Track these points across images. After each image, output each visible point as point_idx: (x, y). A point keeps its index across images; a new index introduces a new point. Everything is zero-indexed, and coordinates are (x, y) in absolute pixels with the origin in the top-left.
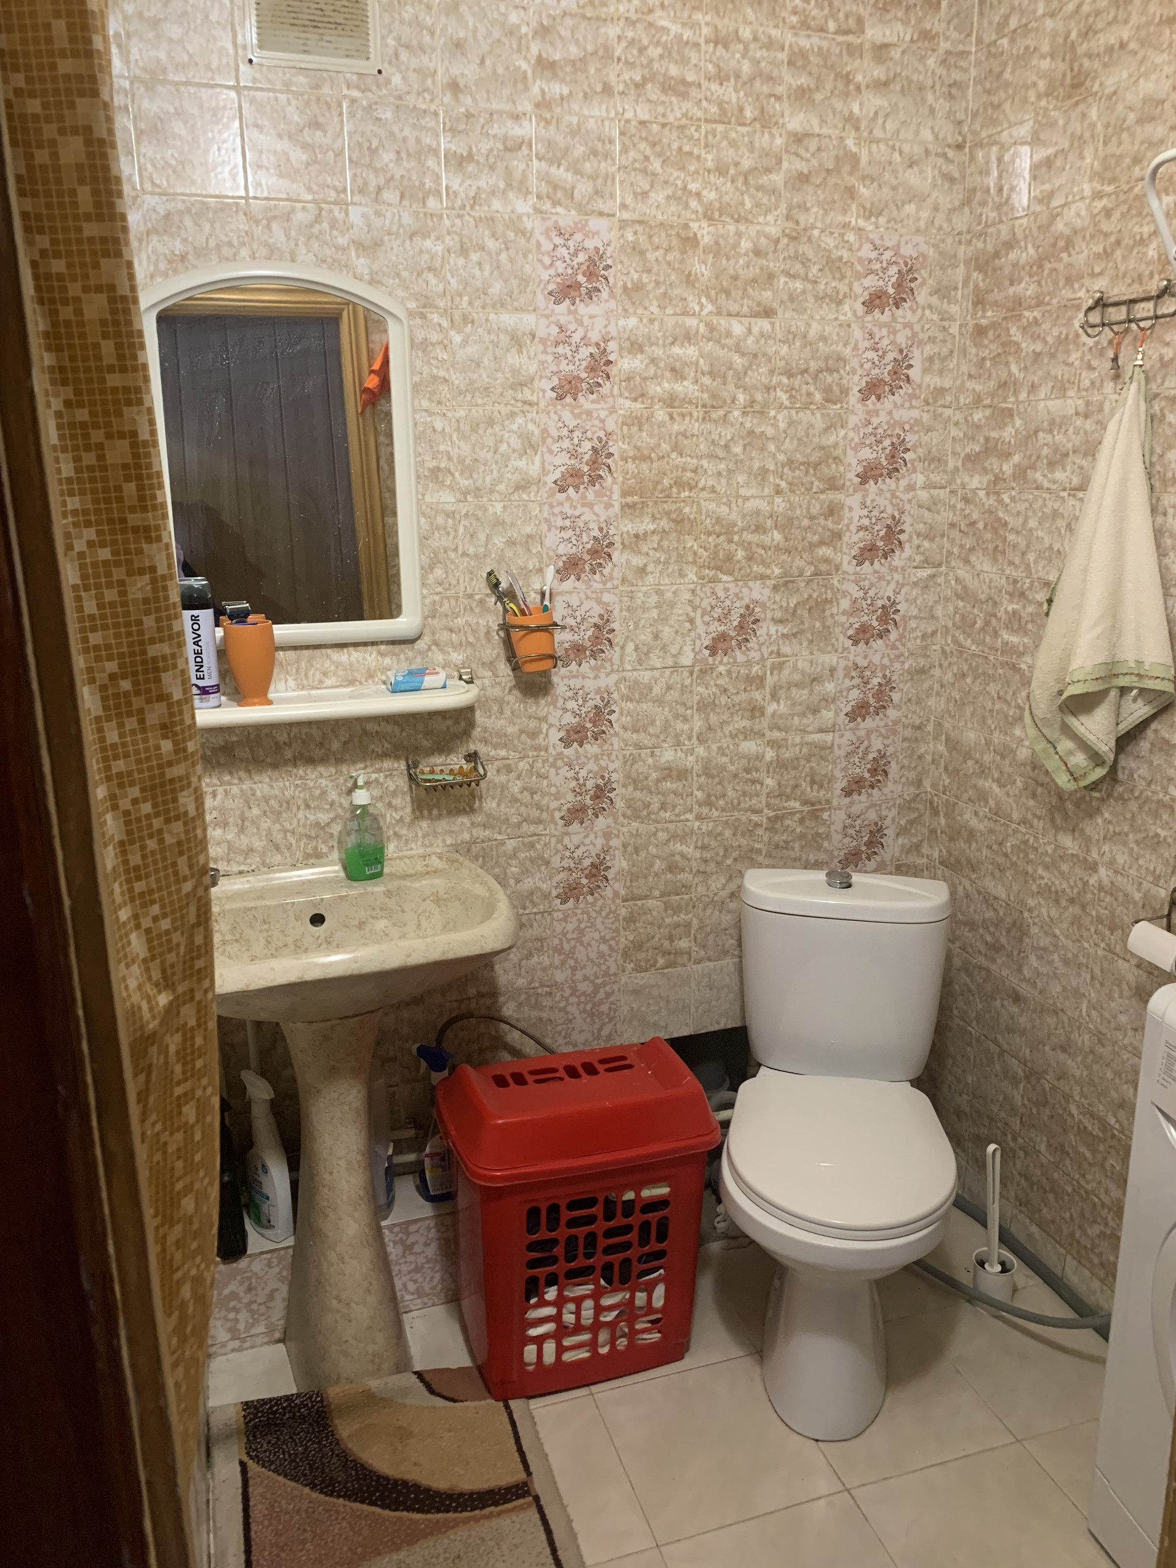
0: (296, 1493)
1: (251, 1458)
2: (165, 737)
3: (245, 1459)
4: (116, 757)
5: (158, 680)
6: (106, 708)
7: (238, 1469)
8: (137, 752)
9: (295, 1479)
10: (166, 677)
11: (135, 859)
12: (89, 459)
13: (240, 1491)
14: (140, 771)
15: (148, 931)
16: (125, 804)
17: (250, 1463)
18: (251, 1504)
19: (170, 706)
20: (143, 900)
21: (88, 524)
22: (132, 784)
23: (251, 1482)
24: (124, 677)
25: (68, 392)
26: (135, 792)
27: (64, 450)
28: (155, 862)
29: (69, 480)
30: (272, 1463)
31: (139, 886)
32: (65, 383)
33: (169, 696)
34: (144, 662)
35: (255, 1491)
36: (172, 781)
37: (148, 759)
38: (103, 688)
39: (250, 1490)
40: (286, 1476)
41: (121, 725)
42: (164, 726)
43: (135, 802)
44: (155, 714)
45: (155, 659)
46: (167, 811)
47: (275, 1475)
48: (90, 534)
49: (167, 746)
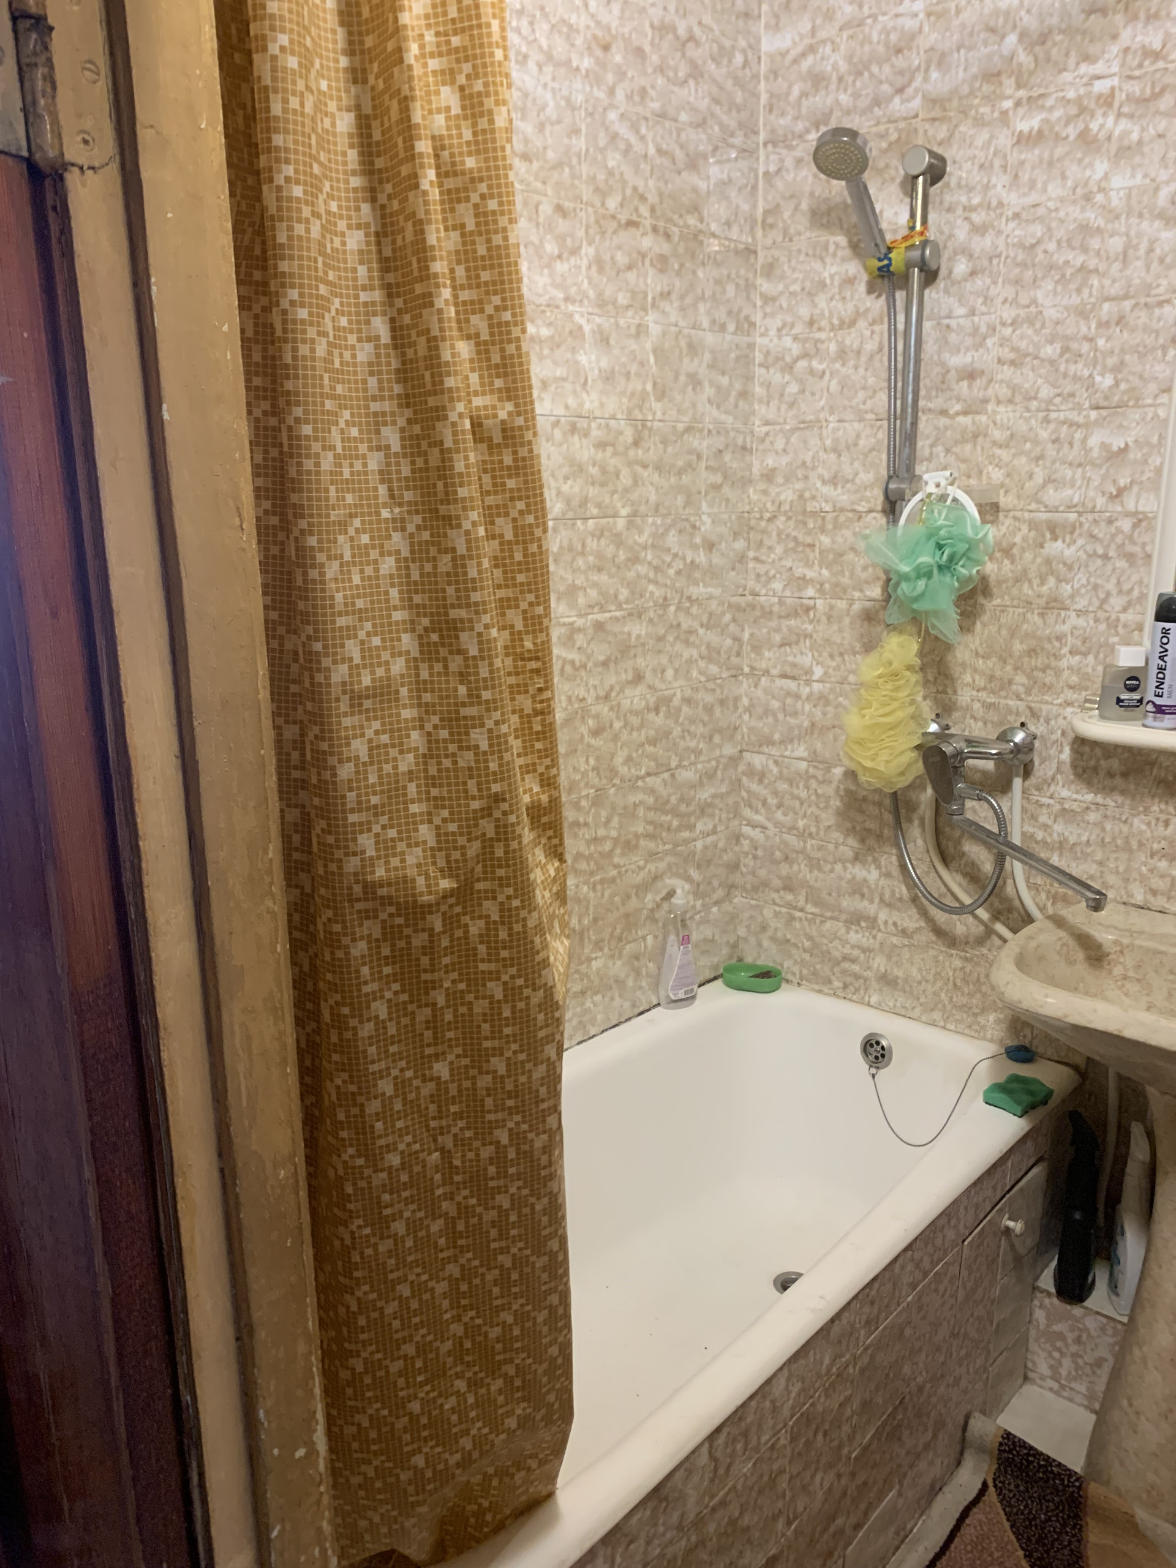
0: (1009, 1547)
1: (995, 1486)
2: (461, 683)
3: (990, 1483)
4: (426, 691)
5: (457, 638)
6: (422, 652)
7: (979, 1486)
8: (440, 690)
9: (1018, 1535)
10: (464, 636)
11: (433, 771)
12: (420, 462)
13: (966, 1503)
14: (441, 705)
15: (438, 828)
16: (428, 727)
17: (992, 1489)
18: (968, 1521)
19: (466, 659)
20: (438, 803)
21: (417, 512)
22: (434, 713)
23: (981, 1505)
24: (434, 631)
25: (408, 413)
26: (435, 719)
27: (405, 456)
28: (448, 778)
29: (407, 479)
30: (1010, 1506)
31: (434, 792)
32: (408, 406)
33: (466, 651)
34: (447, 622)
35: (976, 1514)
36: (465, 718)
37: (448, 697)
38: (420, 637)
39: (975, 1510)
40: (1012, 1527)
41: (431, 667)
42: (461, 674)
43: (435, 727)
44: (456, 663)
45: (454, 620)
46: (460, 741)
47: (1004, 1518)
48: (418, 519)
49: (462, 690)
